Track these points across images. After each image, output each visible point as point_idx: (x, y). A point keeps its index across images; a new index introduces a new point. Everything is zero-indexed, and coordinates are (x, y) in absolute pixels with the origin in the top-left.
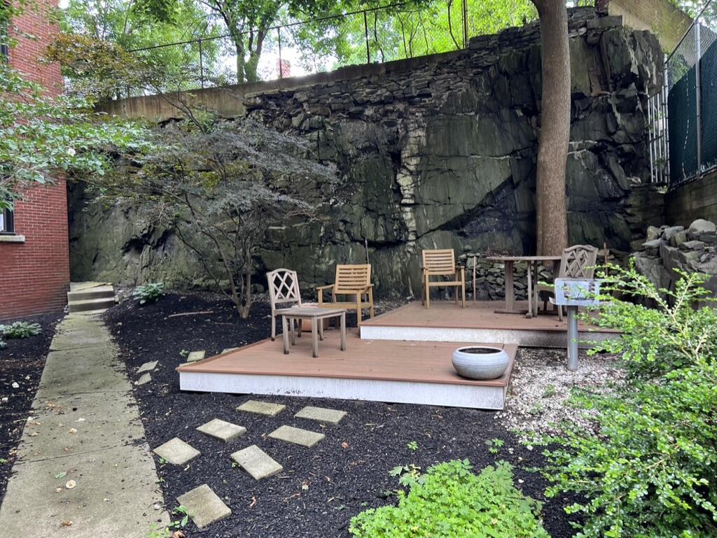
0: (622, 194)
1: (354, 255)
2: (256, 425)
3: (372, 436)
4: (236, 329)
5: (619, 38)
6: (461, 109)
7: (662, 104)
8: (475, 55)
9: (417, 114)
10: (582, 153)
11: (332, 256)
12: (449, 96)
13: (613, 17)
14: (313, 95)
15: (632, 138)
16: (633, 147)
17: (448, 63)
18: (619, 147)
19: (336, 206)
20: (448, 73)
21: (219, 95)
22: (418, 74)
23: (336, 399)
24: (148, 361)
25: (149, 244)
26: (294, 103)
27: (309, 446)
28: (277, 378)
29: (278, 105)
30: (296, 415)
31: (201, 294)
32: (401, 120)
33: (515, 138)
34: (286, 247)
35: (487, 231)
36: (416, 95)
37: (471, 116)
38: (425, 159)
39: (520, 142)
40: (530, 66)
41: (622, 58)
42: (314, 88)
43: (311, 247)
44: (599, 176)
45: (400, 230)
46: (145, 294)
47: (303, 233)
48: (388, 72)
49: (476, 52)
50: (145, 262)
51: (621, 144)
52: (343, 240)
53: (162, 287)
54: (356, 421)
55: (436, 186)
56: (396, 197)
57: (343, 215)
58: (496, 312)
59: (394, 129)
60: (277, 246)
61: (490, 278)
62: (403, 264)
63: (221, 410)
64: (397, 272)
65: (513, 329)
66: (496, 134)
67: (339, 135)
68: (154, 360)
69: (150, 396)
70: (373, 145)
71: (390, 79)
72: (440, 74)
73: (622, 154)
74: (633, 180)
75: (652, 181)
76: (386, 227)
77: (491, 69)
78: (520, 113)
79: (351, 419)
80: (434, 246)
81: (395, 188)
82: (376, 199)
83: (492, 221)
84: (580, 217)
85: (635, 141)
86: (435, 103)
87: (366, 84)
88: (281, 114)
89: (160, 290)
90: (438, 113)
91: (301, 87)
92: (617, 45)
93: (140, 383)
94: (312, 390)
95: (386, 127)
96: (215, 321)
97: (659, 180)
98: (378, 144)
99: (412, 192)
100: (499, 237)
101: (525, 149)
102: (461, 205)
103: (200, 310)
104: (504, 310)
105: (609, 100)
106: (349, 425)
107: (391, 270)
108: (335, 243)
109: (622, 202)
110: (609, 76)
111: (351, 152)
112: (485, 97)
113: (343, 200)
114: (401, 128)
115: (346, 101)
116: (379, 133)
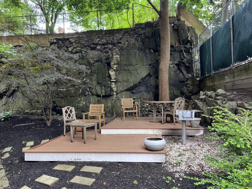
0: (186, 80)
1: (93, 100)
2: (63, 177)
3: (115, 178)
4: (46, 131)
5: (184, 28)
6: (132, 49)
7: (197, 51)
8: (137, 30)
9: (116, 49)
10: (173, 66)
11: (84, 101)
12: (128, 44)
13: (182, 21)
14: (77, 40)
15: (189, 61)
16: (189, 64)
17: (127, 32)
18: (185, 64)
19: (86, 81)
20: (128, 35)
21: (38, 38)
22: (117, 35)
23: (97, 162)
24: (7, 147)
25: (6, 96)
26: (69, 42)
27: (89, 185)
28: (70, 154)
29: (62, 43)
30: (81, 170)
31: (29, 116)
32: (110, 51)
33: (150, 60)
34: (66, 97)
35: (141, 92)
36: (116, 42)
37: (136, 51)
38: (119, 66)
39: (152, 61)
40: (156, 35)
41: (185, 35)
42: (77, 37)
43: (76, 97)
44: (178, 74)
45: (111, 91)
46: (4, 116)
47: (73, 92)
48: (106, 34)
49: (137, 29)
50: (3, 103)
51: (185, 63)
52: (89, 95)
53: (11, 113)
54: (107, 172)
55: (124, 75)
56: (109, 79)
57: (89, 85)
58: (150, 122)
59: (108, 54)
60: (62, 97)
61: (143, 109)
62: (112, 104)
63: (46, 170)
64: (109, 106)
65: (159, 129)
66: (144, 58)
67: (87, 55)
68: (10, 146)
69: (10, 164)
70: (100, 59)
71: (107, 36)
72: (125, 36)
73: (186, 67)
74: (189, 75)
75: (194, 76)
76: (105, 90)
77: (142, 35)
78: (152, 51)
79: (105, 171)
80: (123, 97)
81: (108, 75)
82: (101, 79)
83: (143, 88)
84: (172, 87)
85: (190, 62)
86: (123, 46)
87: (98, 37)
88: (64, 46)
89: (11, 115)
90: (124, 49)
91: (72, 37)
92: (184, 30)
93: (4, 158)
94: (86, 158)
95: (105, 53)
96: (36, 128)
97: (197, 75)
98: (102, 59)
99: (115, 77)
100: (145, 94)
101: (154, 63)
102: (132, 83)
103: (29, 123)
104: (153, 121)
105: (182, 48)
106: (105, 173)
107: (107, 106)
108: (85, 96)
109: (186, 83)
110: (181, 40)
111: (91, 62)
112: (140, 45)
113: (89, 79)
114: (110, 54)
115: (90, 43)
116: (102, 55)
